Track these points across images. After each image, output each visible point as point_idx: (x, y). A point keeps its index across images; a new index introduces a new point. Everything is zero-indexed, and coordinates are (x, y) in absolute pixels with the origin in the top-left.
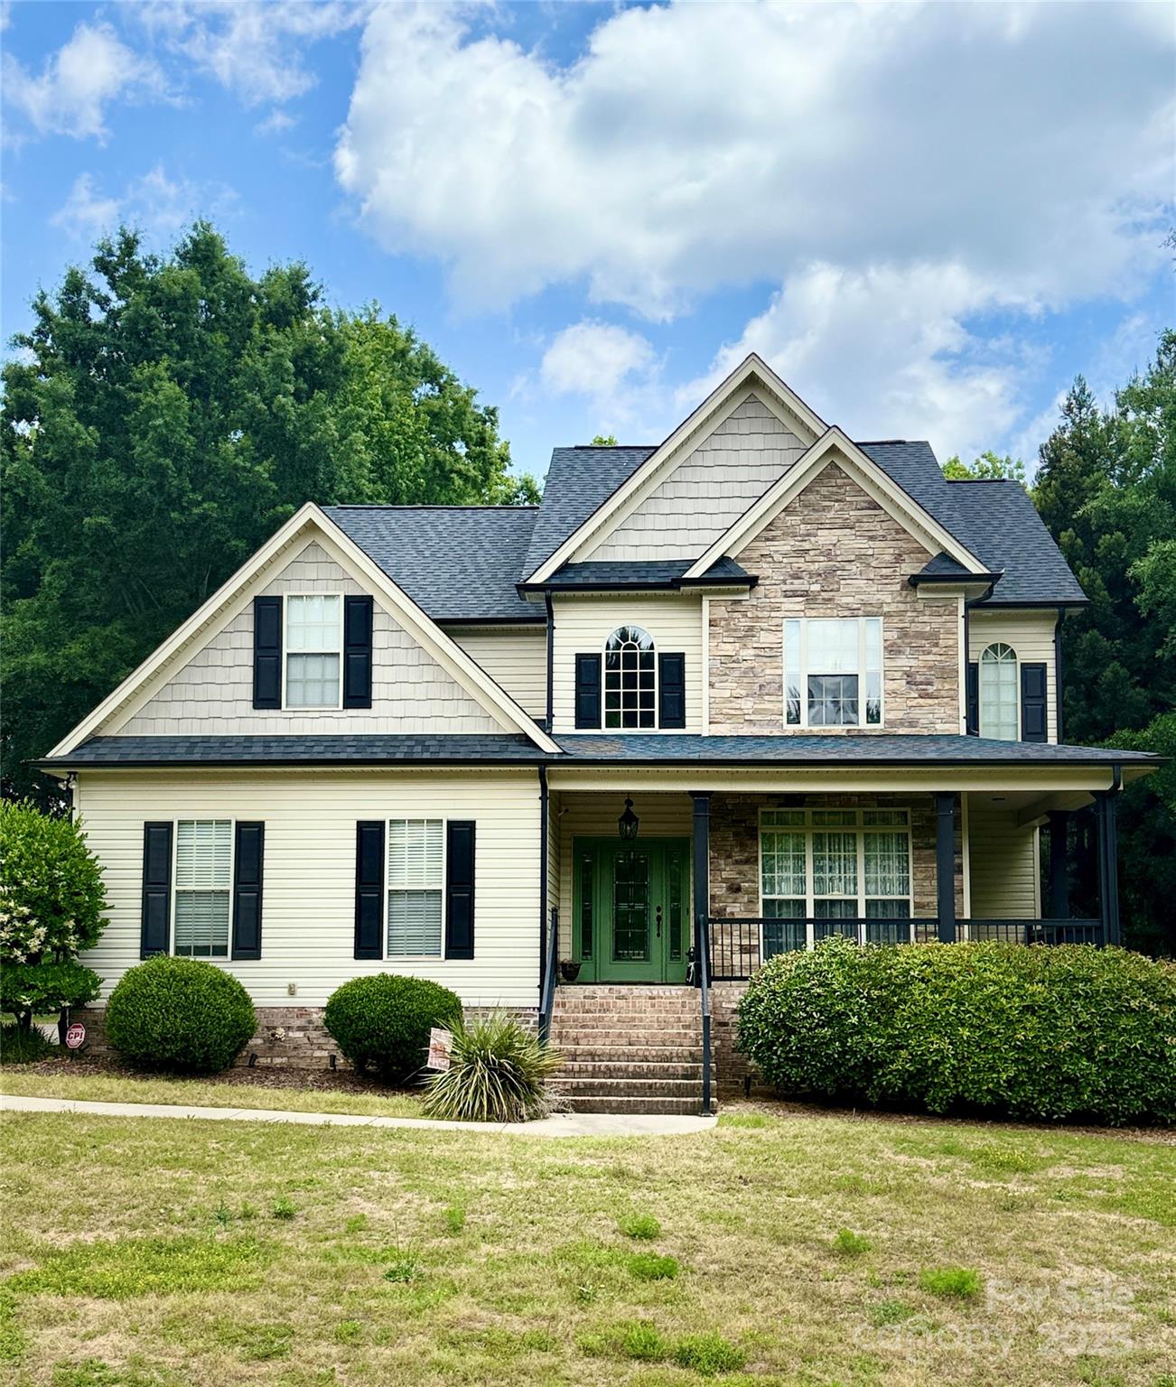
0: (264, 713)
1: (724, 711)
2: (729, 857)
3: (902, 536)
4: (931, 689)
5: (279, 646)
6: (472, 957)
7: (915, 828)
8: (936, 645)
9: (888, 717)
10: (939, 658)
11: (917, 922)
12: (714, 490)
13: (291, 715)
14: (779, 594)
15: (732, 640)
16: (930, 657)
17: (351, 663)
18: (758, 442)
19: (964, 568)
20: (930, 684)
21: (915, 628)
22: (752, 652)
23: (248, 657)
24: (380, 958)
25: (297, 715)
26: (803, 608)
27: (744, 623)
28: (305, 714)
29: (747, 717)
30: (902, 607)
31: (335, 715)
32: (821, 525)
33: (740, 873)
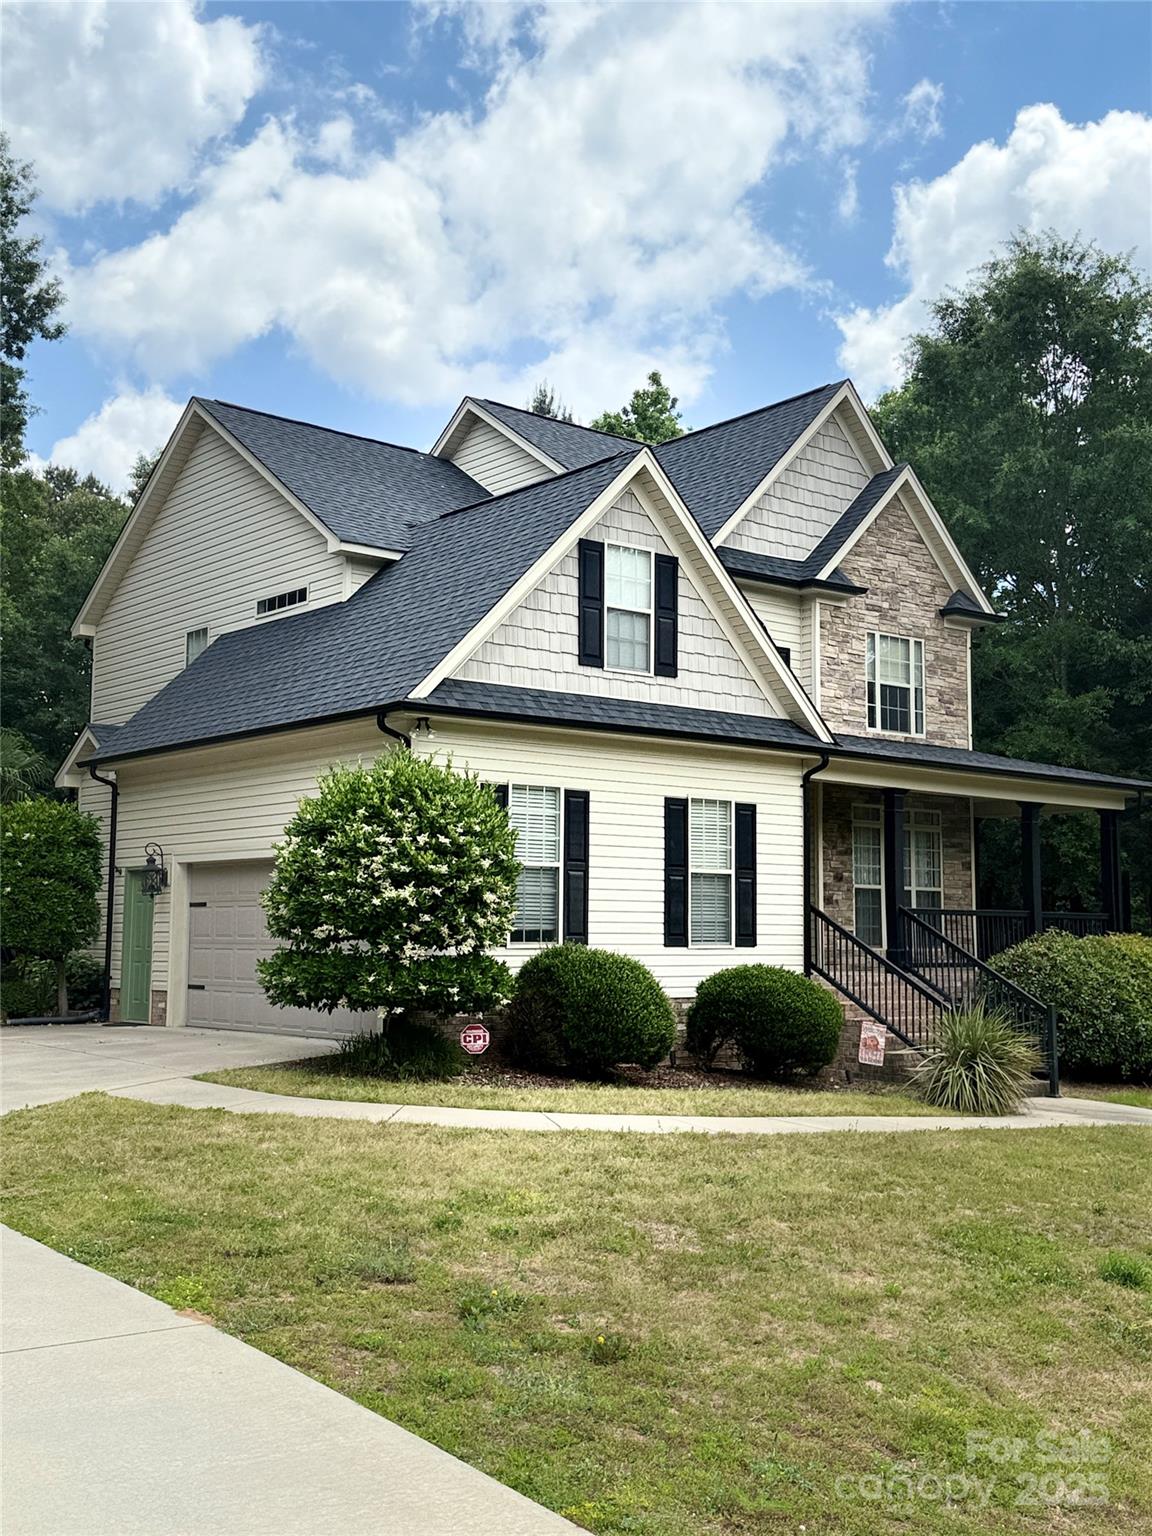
0: (589, 670)
1: (831, 709)
2: (834, 847)
3: (934, 571)
4: (953, 708)
5: (601, 598)
6: (754, 944)
7: (944, 829)
8: (955, 670)
9: (929, 729)
10: (957, 682)
11: (946, 912)
12: (807, 498)
13: (610, 676)
14: (864, 606)
15: (834, 643)
16: (952, 680)
17: (662, 627)
18: (836, 461)
19: (980, 607)
20: (952, 703)
21: (944, 653)
22: (847, 657)
23: (572, 606)
24: (686, 945)
25: (617, 676)
26: (877, 622)
27: (841, 629)
28: (621, 677)
29: (845, 718)
30: (937, 633)
31: (647, 680)
32: (889, 549)
33: (842, 863)
